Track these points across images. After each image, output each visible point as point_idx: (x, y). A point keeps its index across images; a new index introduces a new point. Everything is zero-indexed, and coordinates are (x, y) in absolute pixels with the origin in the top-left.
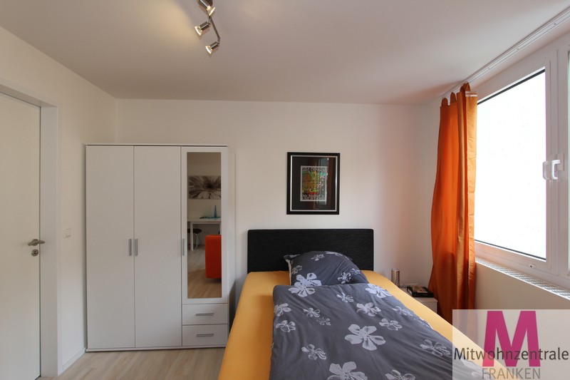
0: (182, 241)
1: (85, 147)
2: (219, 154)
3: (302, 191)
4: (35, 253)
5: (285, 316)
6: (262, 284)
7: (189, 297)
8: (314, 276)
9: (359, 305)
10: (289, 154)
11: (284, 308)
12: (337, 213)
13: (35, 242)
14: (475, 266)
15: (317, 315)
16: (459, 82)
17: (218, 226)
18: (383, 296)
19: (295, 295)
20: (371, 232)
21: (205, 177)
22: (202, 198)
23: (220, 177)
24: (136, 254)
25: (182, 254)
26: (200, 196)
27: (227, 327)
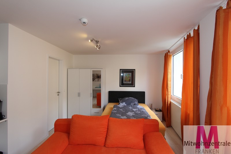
0: (91, 93)
1: (68, 69)
2: (101, 71)
3: (124, 80)
4: (58, 95)
5: (115, 110)
6: (112, 105)
7: (93, 108)
8: (125, 103)
9: (133, 109)
10: (120, 70)
11: (115, 109)
12: (134, 87)
13: (58, 92)
14: (171, 102)
15: (122, 110)
16: (167, 50)
17: (100, 90)
18: (141, 108)
19: (119, 107)
20: (144, 92)
21: (96, 74)
22: (96, 81)
23: (101, 75)
24: (80, 96)
25: (91, 97)
26: (95, 80)
27: (102, 111)
